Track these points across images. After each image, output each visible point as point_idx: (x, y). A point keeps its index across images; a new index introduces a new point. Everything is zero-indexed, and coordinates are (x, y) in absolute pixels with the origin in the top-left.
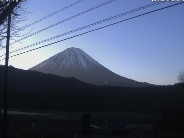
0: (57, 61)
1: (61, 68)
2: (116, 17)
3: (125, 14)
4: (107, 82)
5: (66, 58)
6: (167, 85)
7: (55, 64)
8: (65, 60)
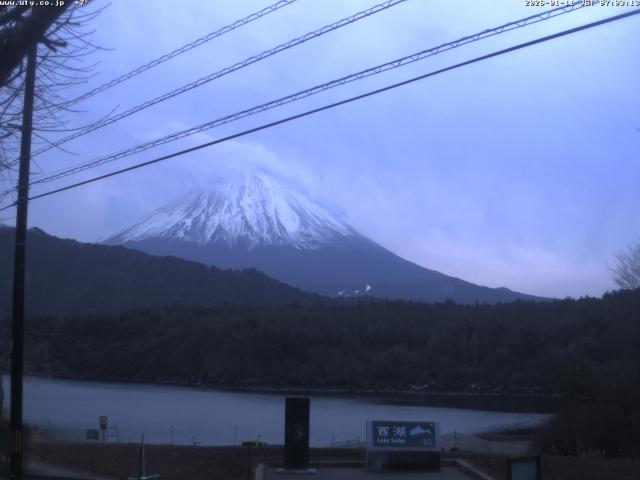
0: (196, 213)
1: (209, 237)
2: (403, 62)
3: (435, 51)
4: (368, 288)
5: (227, 203)
6: (577, 298)
7: (189, 222)
8: (225, 207)
